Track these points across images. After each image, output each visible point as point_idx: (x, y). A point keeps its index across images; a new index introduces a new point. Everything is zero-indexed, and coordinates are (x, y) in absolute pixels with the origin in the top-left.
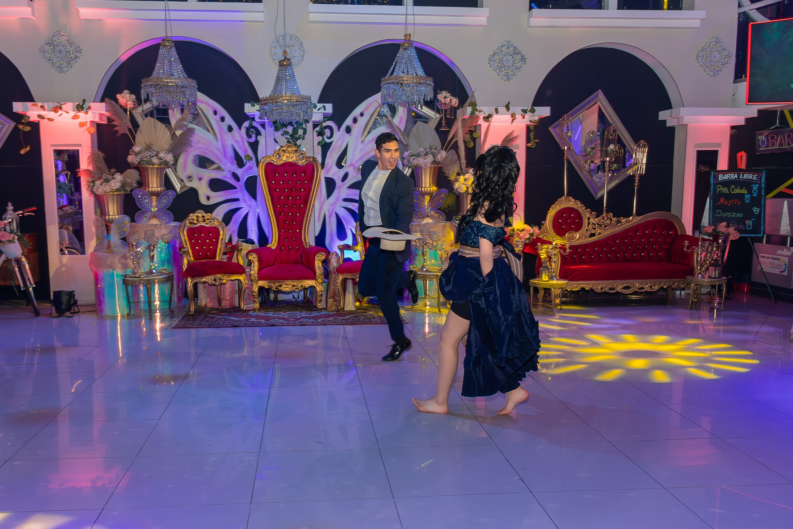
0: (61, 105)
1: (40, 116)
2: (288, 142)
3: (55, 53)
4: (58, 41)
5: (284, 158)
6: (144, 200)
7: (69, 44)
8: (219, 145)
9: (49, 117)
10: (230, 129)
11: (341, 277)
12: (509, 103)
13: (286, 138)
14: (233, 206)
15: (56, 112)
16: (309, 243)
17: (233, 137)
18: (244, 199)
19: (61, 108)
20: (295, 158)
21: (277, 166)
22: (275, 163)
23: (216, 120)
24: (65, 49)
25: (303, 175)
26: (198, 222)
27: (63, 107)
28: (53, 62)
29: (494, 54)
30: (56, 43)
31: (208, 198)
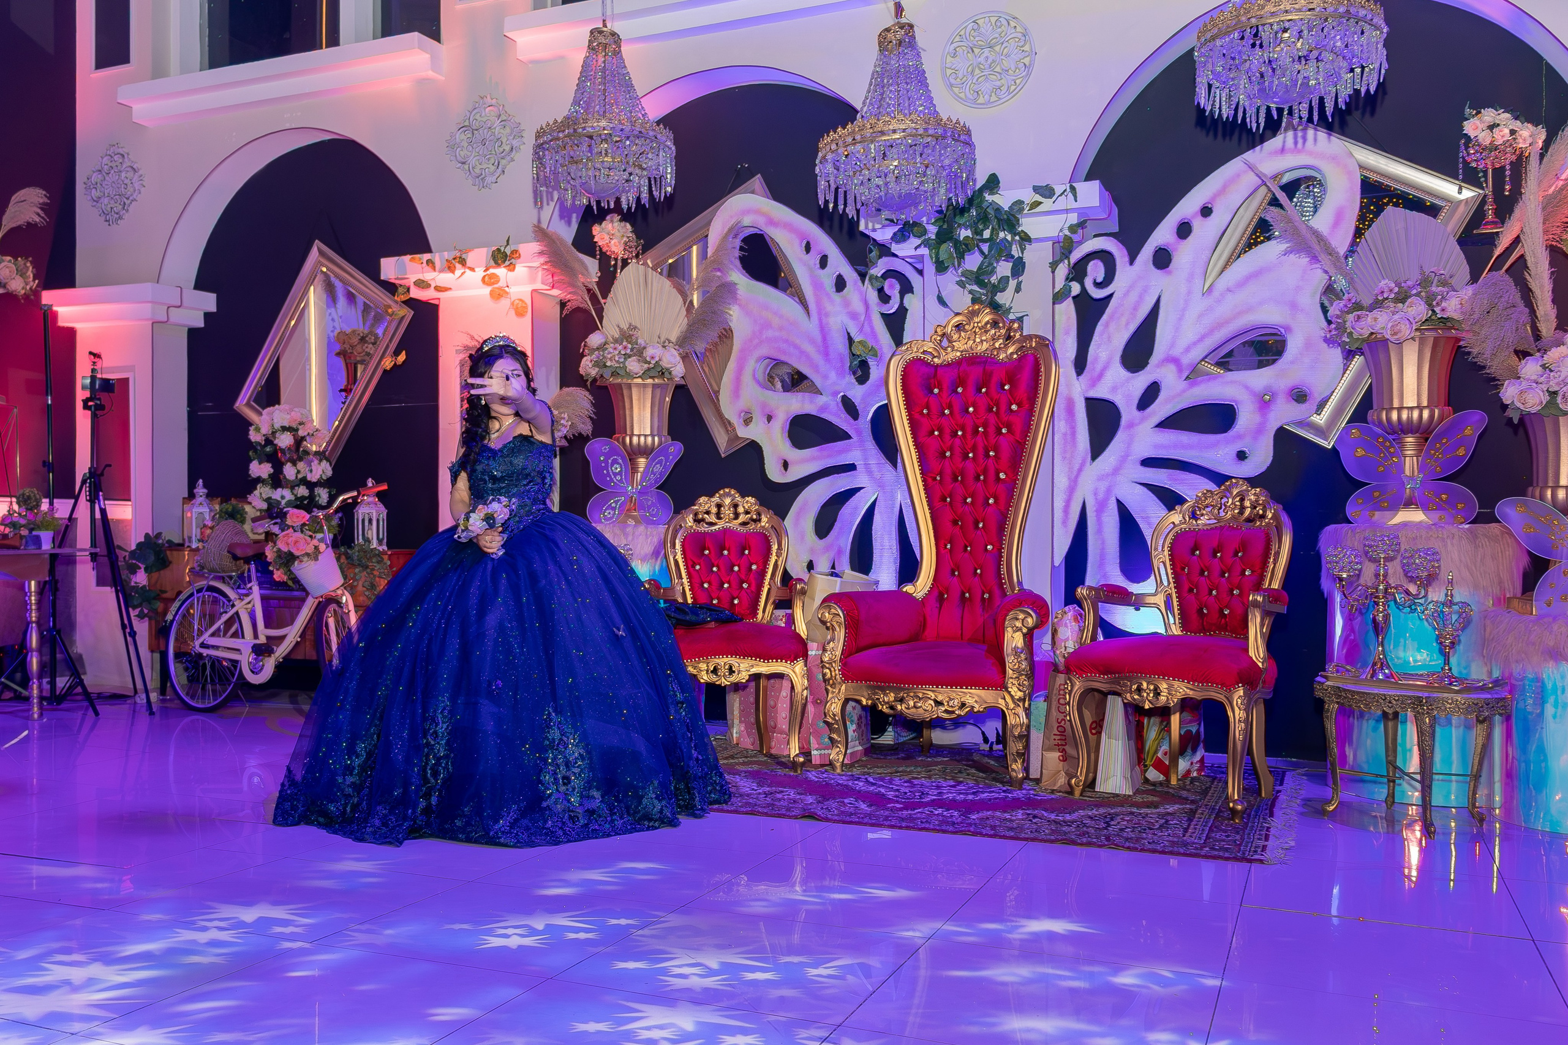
0: (465, 254)
1: (421, 283)
2: (974, 301)
3: (475, 145)
4: (481, 119)
5: (961, 347)
6: (612, 465)
7: (500, 122)
8: (811, 326)
9: (439, 285)
10: (840, 284)
11: (1078, 685)
13: (971, 292)
14: (842, 483)
15: (452, 270)
16: (1020, 583)
17: (846, 302)
18: (867, 466)
19: (463, 262)
20: (990, 341)
21: (938, 367)
22: (936, 360)
23: (807, 266)
24: (493, 134)
25: (1007, 387)
26: (718, 517)
28: (469, 168)
30: (477, 123)
31: (786, 465)
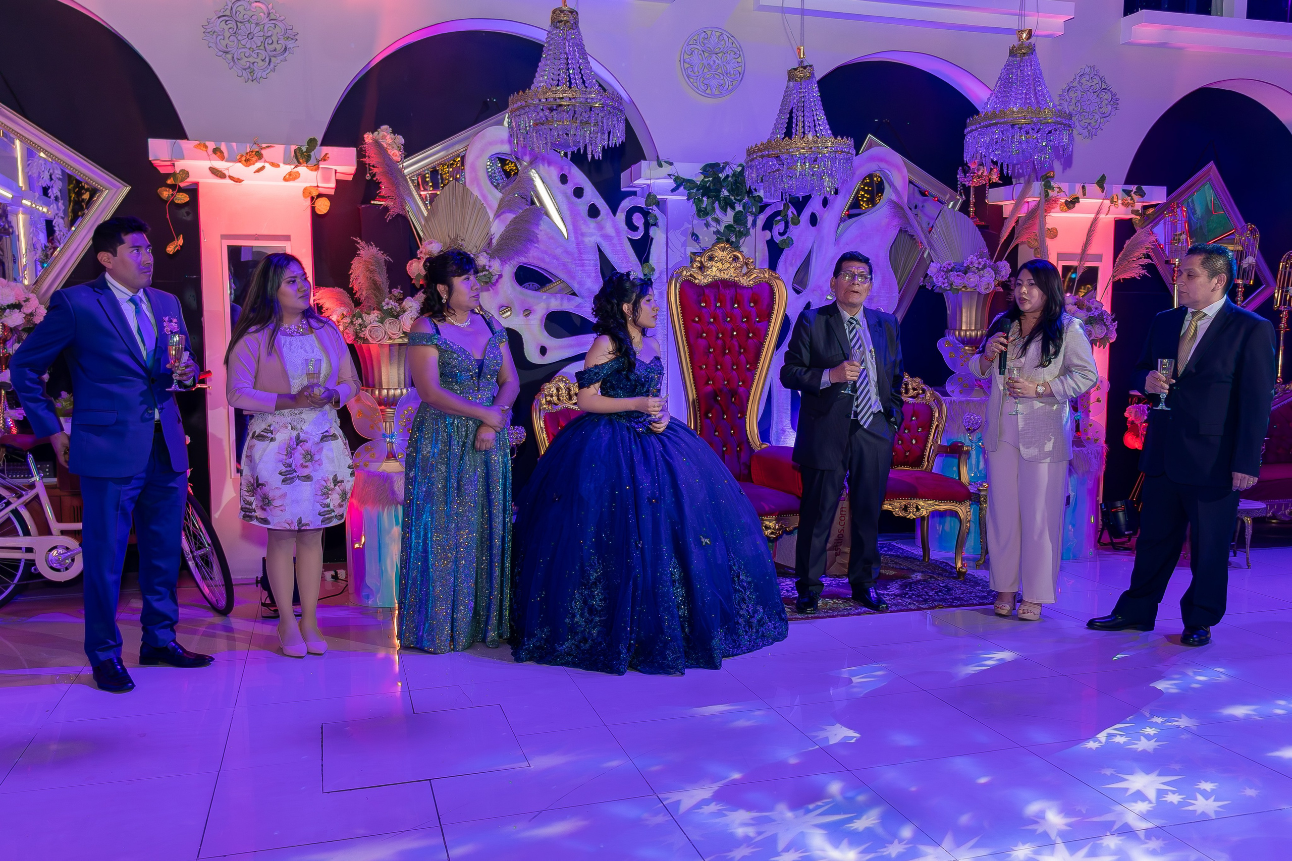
0: (262, 149)
1: (215, 172)
2: (721, 240)
3: (240, 38)
4: (245, 12)
5: (712, 272)
7: (270, 21)
8: (571, 244)
9: (231, 175)
10: (594, 212)
12: (1103, 177)
13: (717, 232)
15: (248, 162)
17: (600, 227)
19: (259, 156)
20: (733, 270)
21: (700, 289)
22: (697, 281)
23: (565, 194)
24: (263, 30)
26: (559, 399)
27: (264, 152)
28: (233, 58)
29: (1069, 89)
30: (241, 16)
31: (543, 351)
